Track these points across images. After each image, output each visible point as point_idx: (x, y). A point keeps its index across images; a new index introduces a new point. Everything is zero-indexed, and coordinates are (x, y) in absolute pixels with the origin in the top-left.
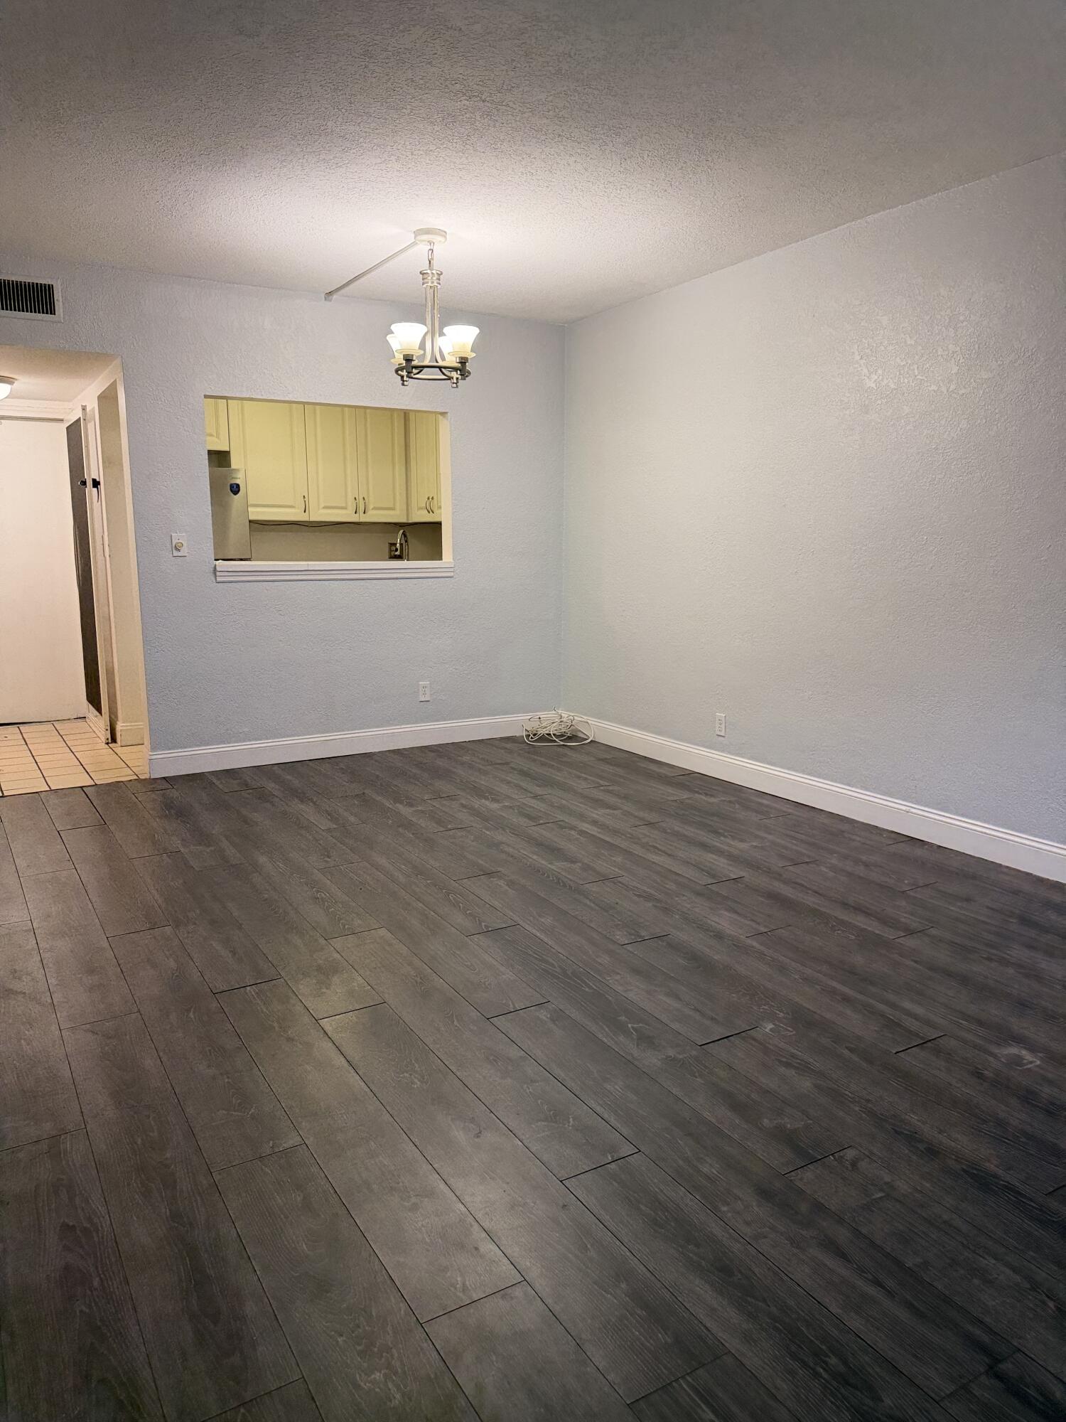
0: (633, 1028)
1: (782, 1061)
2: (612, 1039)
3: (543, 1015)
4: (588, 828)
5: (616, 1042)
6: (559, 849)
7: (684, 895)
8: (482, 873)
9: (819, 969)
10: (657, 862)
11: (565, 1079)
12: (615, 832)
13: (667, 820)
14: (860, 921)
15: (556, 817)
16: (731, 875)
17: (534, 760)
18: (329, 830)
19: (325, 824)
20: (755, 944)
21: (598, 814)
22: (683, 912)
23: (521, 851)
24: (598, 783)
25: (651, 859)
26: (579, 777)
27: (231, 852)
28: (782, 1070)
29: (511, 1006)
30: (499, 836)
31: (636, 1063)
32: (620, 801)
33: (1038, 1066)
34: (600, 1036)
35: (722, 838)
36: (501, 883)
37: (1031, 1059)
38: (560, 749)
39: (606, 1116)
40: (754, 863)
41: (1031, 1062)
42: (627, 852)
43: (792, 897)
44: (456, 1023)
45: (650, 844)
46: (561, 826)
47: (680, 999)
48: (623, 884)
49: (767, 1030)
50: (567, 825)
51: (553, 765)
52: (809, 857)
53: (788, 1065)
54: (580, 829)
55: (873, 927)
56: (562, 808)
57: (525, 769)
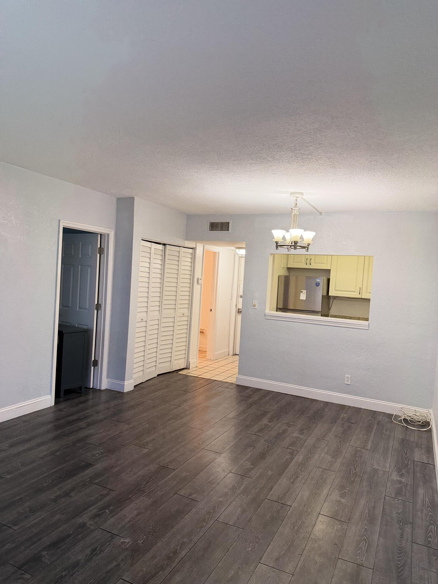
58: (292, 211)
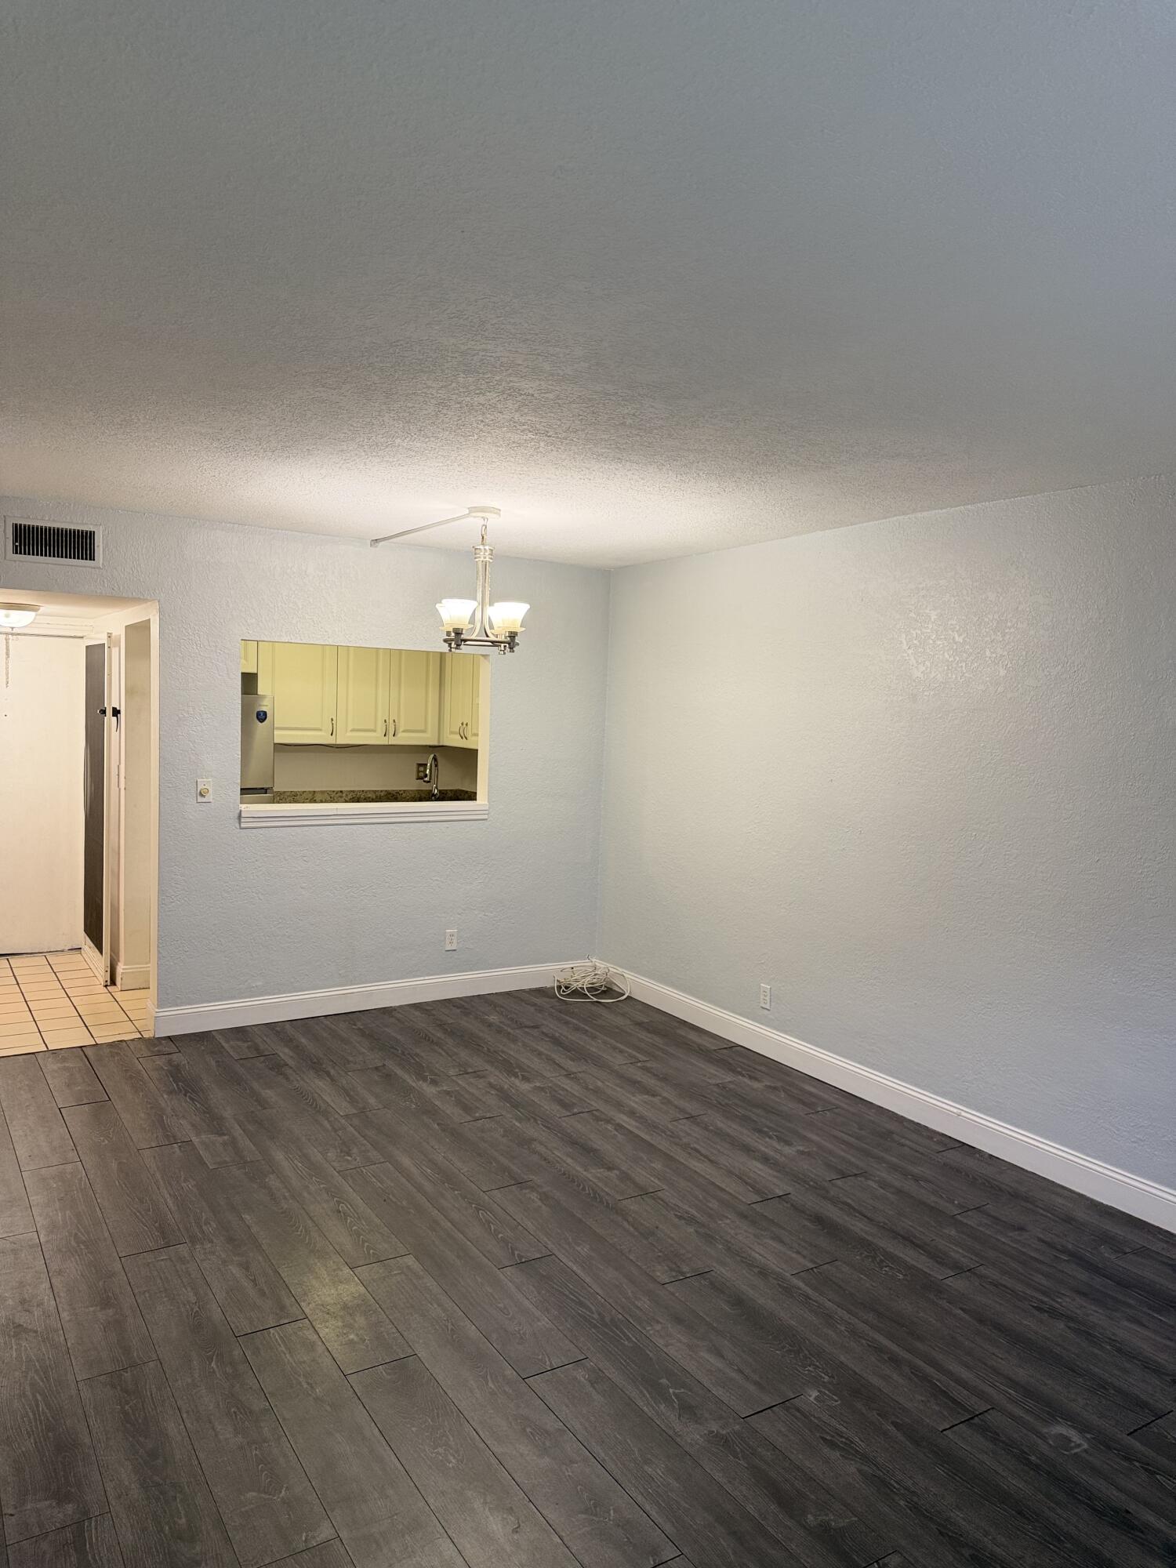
0: (674, 1393)
1: (826, 1439)
2: (653, 1407)
3: (581, 1375)
4: (624, 1121)
5: (657, 1413)
6: (595, 1151)
7: (727, 1218)
8: (513, 1182)
9: (866, 1317)
10: (698, 1171)
11: (605, 1460)
12: (653, 1127)
13: (709, 1112)
14: (909, 1255)
15: (592, 1105)
16: (777, 1191)
17: (567, 1023)
18: (347, 1116)
19: (342, 1107)
20: (801, 1285)
21: (635, 1101)
22: (727, 1241)
23: (556, 1152)
24: (634, 1057)
25: (691, 1166)
26: (615, 1048)
27: (245, 1143)
28: (826, 1450)
29: (548, 1363)
30: (531, 1130)
31: (678, 1440)
32: (658, 1083)
33: (1086, 1451)
34: (641, 1404)
35: (767, 1139)
36: (534, 1196)
37: (1078, 1442)
38: (594, 1008)
39: (647, 1507)
40: (800, 1175)
41: (1079, 1446)
42: (668, 1158)
43: (838, 1220)
44: (491, 1384)
45: (692, 1146)
46: (597, 1117)
47: (722, 1357)
48: (662, 1200)
49: (812, 1399)
50: (603, 1117)
51: (587, 1031)
52: (857, 1167)
53: (832, 1445)
54: (617, 1122)
55: (922, 1262)
56: (597, 1091)
57: (557, 1035)
58: (476, 554)
